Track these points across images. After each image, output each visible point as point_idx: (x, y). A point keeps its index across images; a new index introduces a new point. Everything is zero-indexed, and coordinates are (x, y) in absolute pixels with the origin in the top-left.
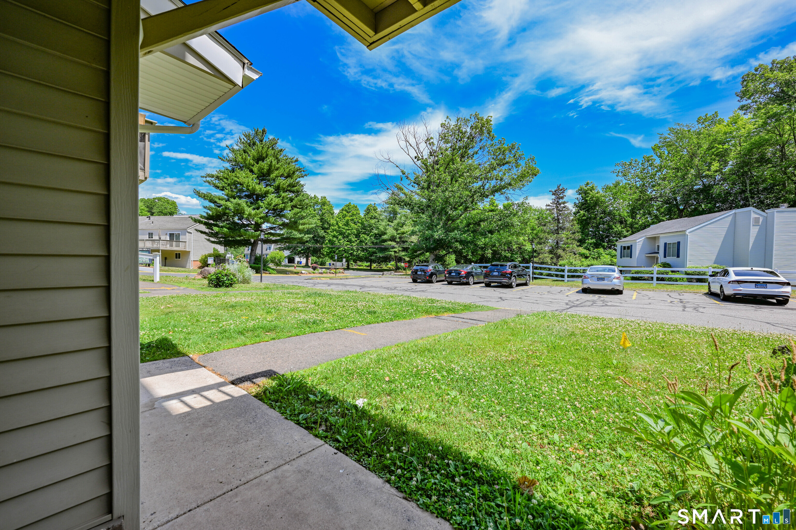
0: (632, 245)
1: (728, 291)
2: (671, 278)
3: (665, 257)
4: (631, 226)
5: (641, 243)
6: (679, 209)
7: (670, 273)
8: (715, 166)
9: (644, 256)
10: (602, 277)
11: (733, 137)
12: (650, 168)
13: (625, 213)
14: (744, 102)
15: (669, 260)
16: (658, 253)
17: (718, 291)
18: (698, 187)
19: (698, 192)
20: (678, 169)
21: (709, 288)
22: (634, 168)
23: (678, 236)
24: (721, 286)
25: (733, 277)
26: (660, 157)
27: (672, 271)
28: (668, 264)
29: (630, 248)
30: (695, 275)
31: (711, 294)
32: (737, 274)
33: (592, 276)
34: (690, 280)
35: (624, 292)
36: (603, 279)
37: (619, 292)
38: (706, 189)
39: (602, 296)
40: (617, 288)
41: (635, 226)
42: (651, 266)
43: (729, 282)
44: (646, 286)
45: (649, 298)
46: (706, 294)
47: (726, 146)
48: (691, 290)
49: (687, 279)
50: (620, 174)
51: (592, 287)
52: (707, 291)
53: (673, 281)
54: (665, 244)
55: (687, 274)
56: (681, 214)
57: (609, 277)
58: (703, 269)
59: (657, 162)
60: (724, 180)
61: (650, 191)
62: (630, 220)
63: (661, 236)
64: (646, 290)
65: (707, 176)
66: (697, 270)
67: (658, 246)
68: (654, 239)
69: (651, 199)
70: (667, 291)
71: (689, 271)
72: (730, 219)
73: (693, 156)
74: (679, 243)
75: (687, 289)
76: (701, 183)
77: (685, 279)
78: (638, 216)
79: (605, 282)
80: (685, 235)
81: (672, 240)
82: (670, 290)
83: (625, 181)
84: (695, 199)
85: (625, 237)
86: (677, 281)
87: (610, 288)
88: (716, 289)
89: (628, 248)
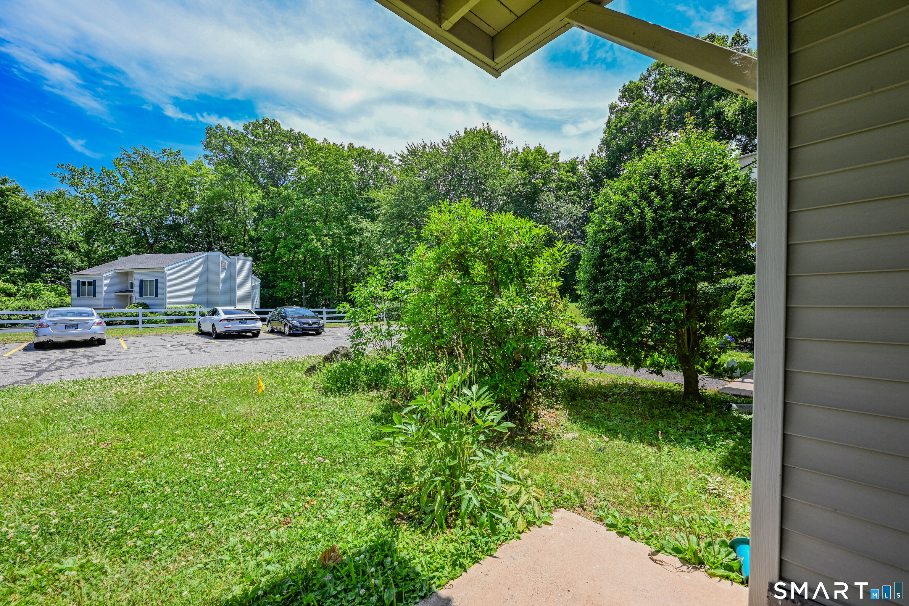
0: (95, 281)
1: (220, 329)
2: (151, 320)
3: (141, 296)
4: (88, 254)
5: (109, 278)
6: (148, 243)
7: (149, 315)
8: (184, 205)
9: (113, 295)
10: (73, 323)
11: (199, 182)
12: (111, 186)
13: (77, 237)
14: (208, 153)
15: (146, 299)
16: (132, 291)
17: (210, 330)
18: (168, 222)
19: (169, 227)
20: (145, 197)
21: (200, 327)
22: (88, 180)
23: (155, 273)
24: (213, 325)
25: (223, 316)
26: (124, 176)
27: (152, 313)
28: (145, 304)
29: (92, 284)
30: (175, 315)
31: (202, 333)
32: (226, 312)
33: (55, 323)
34: (170, 322)
35: (107, 342)
36: (75, 327)
37: (101, 342)
38: (176, 227)
39: (77, 350)
40: (97, 337)
41: (93, 256)
42: (124, 307)
43: (221, 321)
44: (132, 332)
45: (144, 345)
46: (197, 334)
47: (193, 189)
48: (182, 332)
49: (168, 320)
50: (66, 181)
51: (55, 339)
52: (197, 331)
53: (153, 323)
54: (141, 281)
55: (167, 314)
56: (151, 249)
57: (86, 323)
58: (183, 309)
59: (121, 182)
60: (192, 221)
61: (112, 215)
62: (84, 247)
63: (135, 271)
64: (133, 336)
65: (176, 214)
66: (178, 310)
67: (132, 284)
68: (125, 274)
69: (115, 225)
70: (157, 335)
71: (170, 311)
72: (203, 260)
73: (162, 188)
74: (157, 281)
75: (177, 331)
76: (171, 219)
77: (166, 321)
78: (97, 243)
79: (80, 330)
80: (163, 272)
81: (149, 277)
82: (160, 333)
83: (74, 193)
84: (166, 235)
85: (79, 269)
86: (157, 323)
87: (88, 338)
88: (206, 327)
89: (90, 283)
